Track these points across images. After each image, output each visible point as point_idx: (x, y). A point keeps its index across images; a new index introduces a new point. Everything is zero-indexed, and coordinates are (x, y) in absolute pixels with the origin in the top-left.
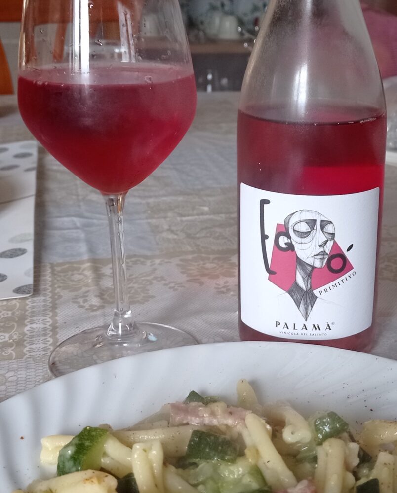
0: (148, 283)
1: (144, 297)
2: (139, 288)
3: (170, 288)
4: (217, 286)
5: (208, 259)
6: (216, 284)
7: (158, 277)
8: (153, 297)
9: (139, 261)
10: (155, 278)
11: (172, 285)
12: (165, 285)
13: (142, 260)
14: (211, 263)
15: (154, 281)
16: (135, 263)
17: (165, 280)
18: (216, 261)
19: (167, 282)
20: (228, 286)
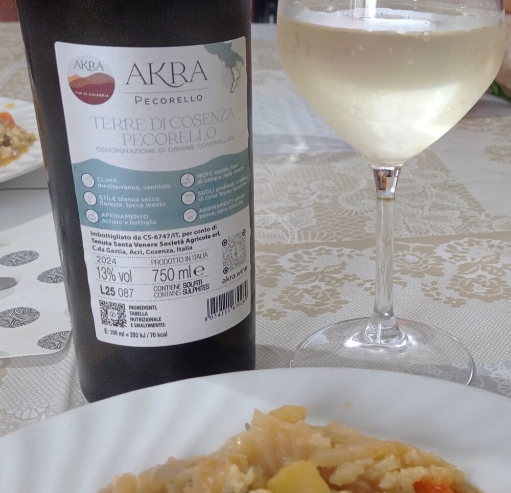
0: (338, 284)
1: (334, 302)
2: (328, 290)
3: (366, 289)
4: (423, 287)
5: (408, 248)
6: (423, 285)
7: (349, 276)
8: (346, 302)
9: (324, 249)
10: (346, 277)
11: (368, 285)
12: (359, 285)
13: (327, 248)
14: (412, 255)
15: (346, 282)
16: (319, 253)
17: (359, 279)
18: (418, 253)
19: (361, 282)
20: (437, 289)
